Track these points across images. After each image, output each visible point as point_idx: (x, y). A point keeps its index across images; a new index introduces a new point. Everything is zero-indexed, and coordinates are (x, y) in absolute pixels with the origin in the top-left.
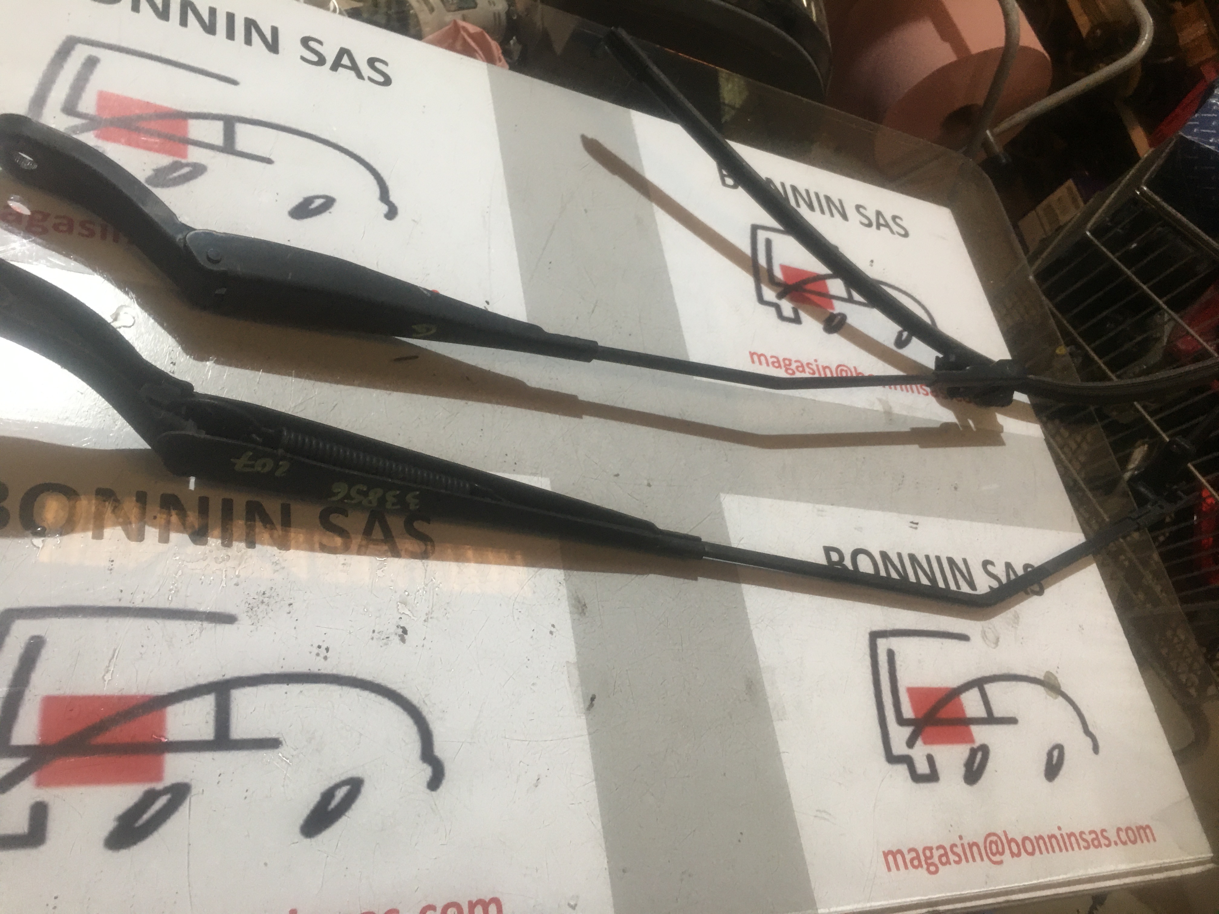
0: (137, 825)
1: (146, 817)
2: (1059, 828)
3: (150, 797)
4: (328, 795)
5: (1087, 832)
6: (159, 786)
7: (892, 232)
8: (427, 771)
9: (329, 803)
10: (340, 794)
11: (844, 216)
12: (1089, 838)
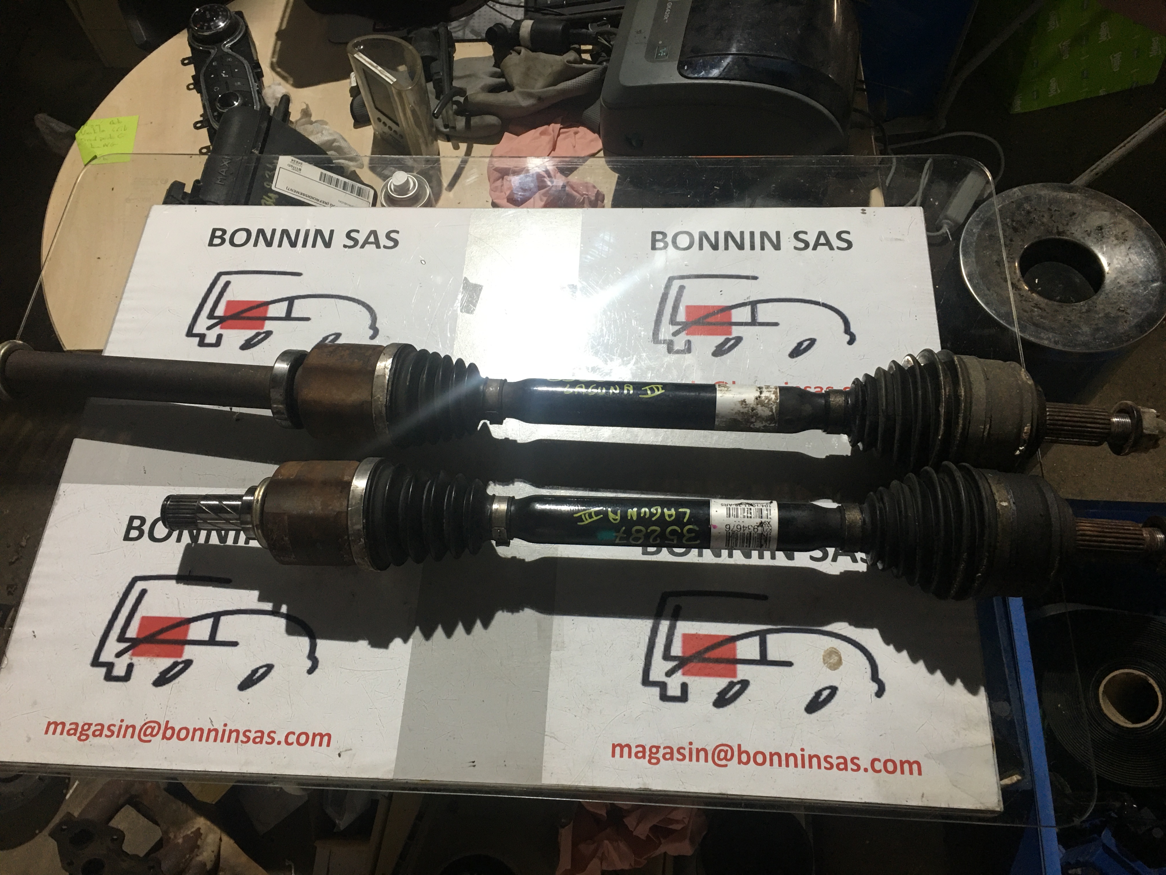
0: (167, 676)
1: (172, 673)
2: (802, 750)
3: (175, 664)
4: (255, 671)
5: (834, 757)
6: (180, 660)
7: (831, 248)
8: (309, 664)
9: (255, 675)
10: (261, 671)
11: (777, 247)
12: (835, 762)
